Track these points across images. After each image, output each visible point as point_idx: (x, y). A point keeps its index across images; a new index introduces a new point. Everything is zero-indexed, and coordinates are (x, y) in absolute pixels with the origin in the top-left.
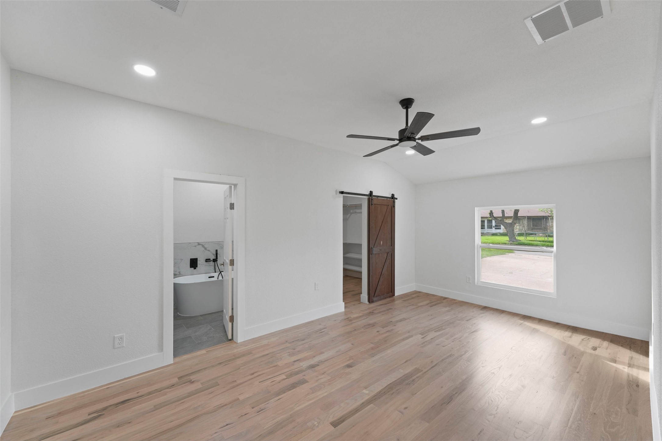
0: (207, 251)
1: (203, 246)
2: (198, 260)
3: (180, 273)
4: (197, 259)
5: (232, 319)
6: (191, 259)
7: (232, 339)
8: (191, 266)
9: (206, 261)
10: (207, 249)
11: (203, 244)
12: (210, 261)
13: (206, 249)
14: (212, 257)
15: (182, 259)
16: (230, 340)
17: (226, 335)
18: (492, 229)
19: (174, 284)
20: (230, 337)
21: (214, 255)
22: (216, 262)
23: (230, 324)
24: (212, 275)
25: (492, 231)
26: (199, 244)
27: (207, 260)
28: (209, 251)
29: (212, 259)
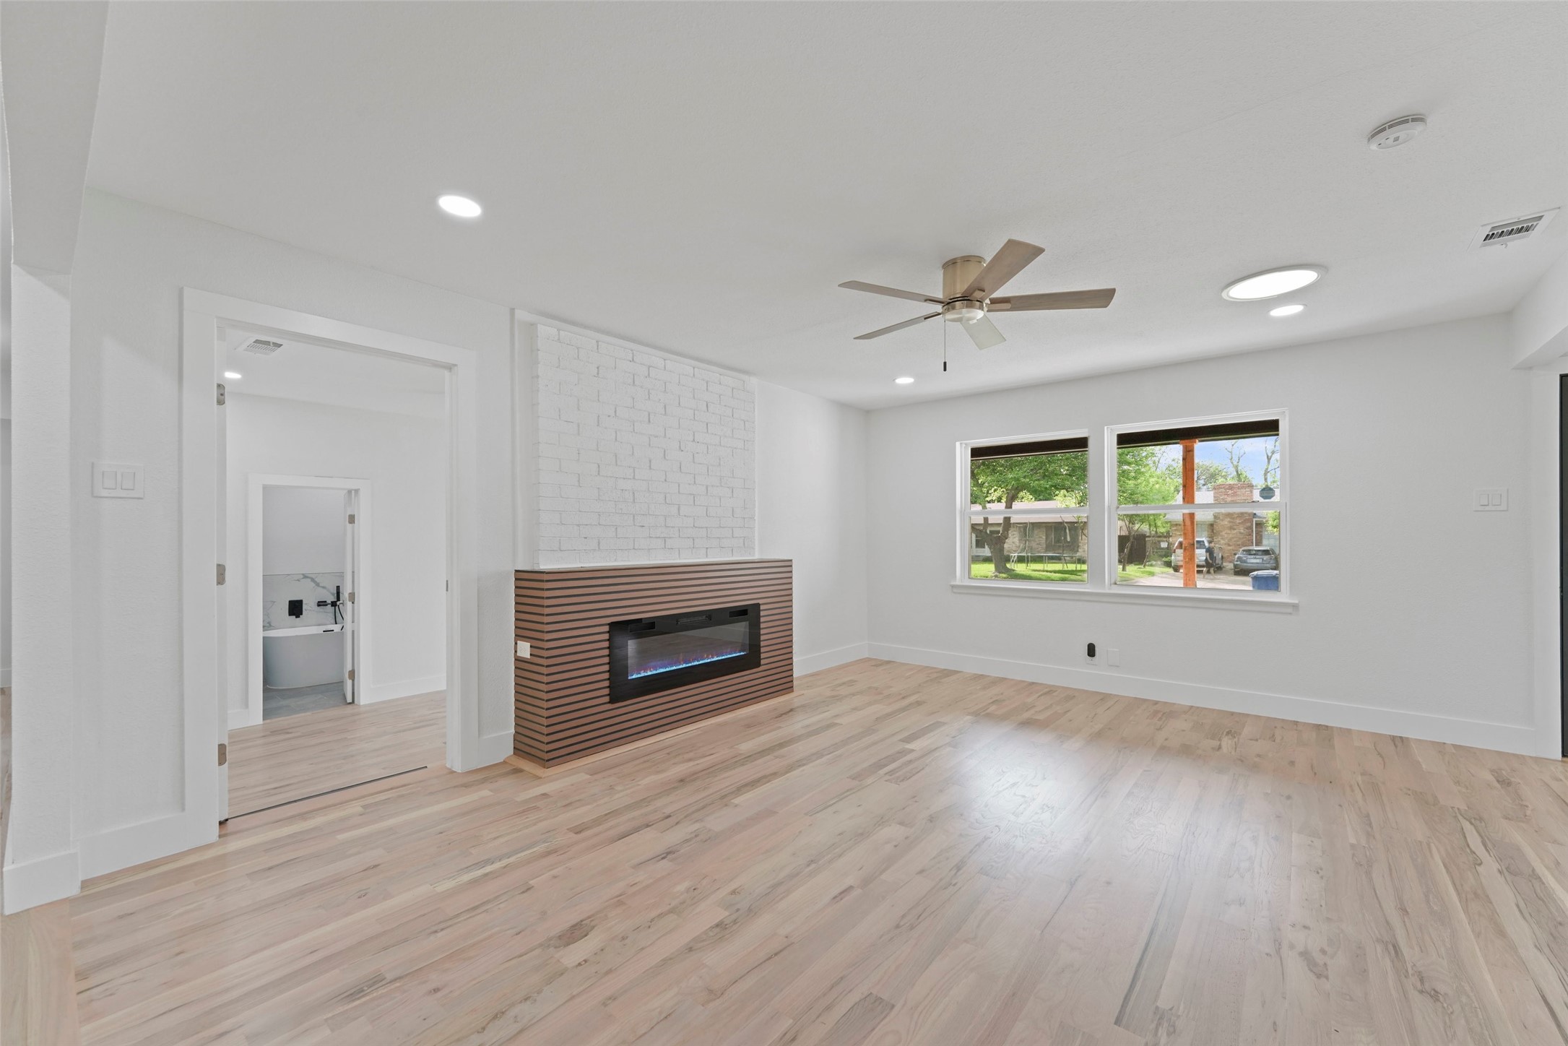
0: (320, 589)
1: (313, 580)
2: (304, 602)
3: (270, 625)
4: (301, 602)
5: (352, 674)
6: (291, 602)
7: (353, 702)
8: (291, 613)
9: (319, 605)
10: (321, 585)
11: (313, 576)
12: (326, 605)
13: (318, 585)
14: (331, 599)
15: (274, 602)
16: (350, 703)
17: (345, 698)
18: (984, 547)
19: (264, 638)
20: (349, 700)
21: (333, 594)
22: (337, 607)
23: (349, 682)
24: (330, 627)
25: (984, 553)
26: (305, 577)
27: (321, 604)
28: (324, 587)
29: (329, 602)
